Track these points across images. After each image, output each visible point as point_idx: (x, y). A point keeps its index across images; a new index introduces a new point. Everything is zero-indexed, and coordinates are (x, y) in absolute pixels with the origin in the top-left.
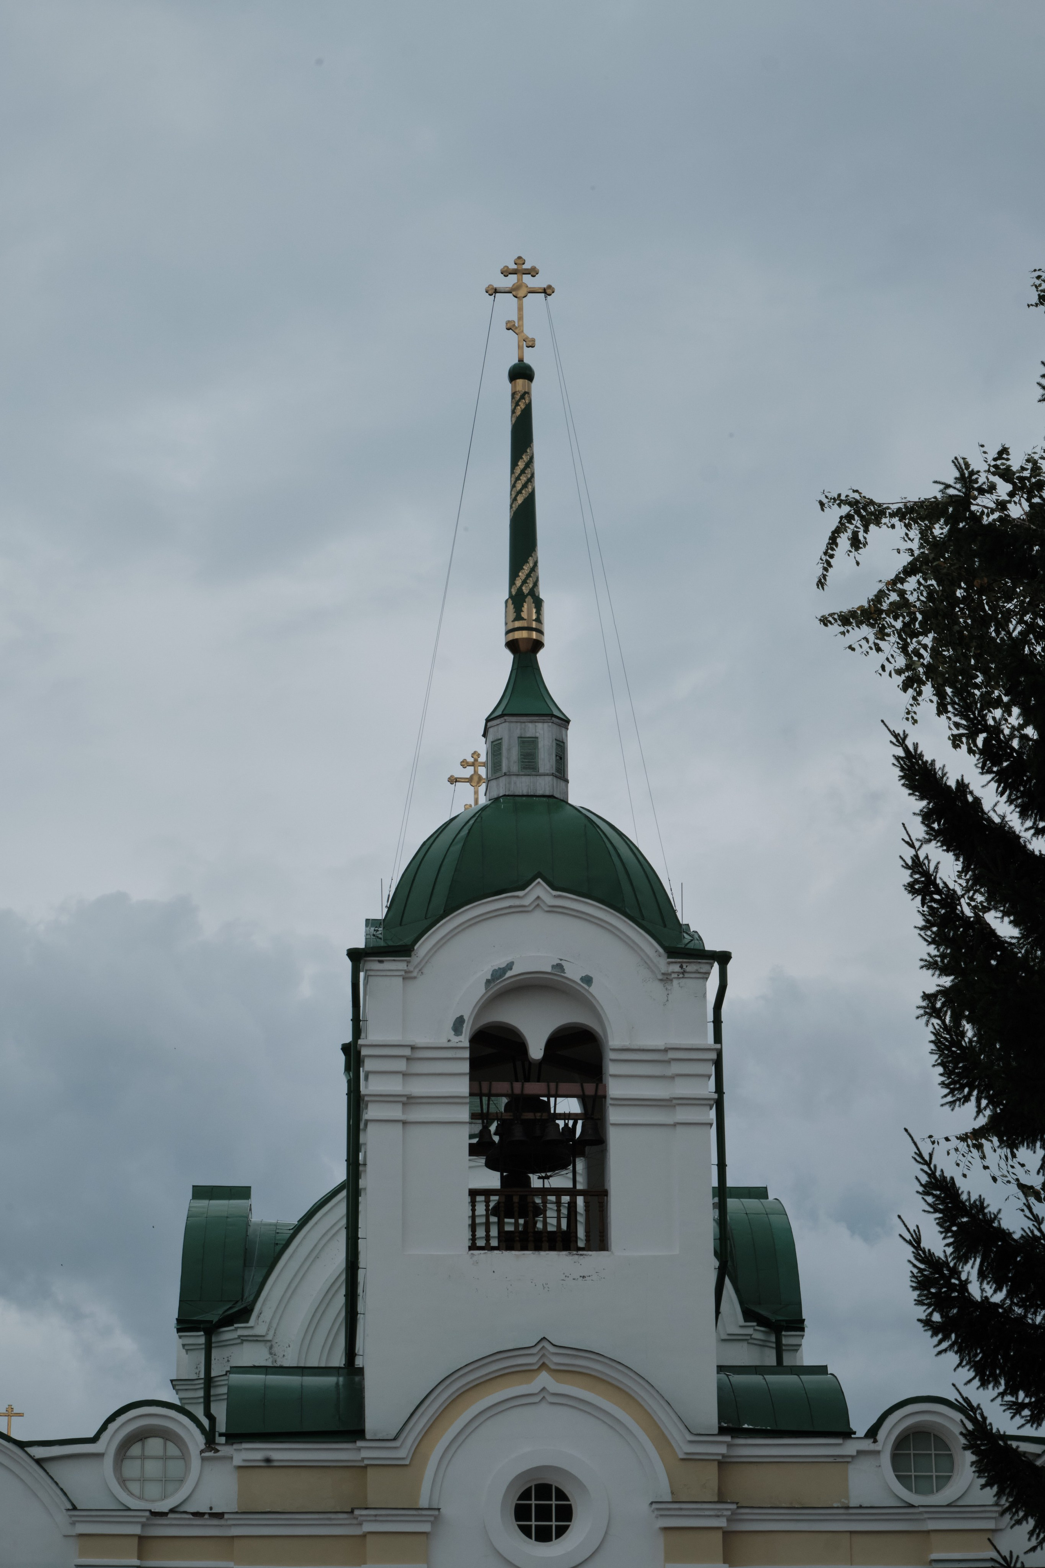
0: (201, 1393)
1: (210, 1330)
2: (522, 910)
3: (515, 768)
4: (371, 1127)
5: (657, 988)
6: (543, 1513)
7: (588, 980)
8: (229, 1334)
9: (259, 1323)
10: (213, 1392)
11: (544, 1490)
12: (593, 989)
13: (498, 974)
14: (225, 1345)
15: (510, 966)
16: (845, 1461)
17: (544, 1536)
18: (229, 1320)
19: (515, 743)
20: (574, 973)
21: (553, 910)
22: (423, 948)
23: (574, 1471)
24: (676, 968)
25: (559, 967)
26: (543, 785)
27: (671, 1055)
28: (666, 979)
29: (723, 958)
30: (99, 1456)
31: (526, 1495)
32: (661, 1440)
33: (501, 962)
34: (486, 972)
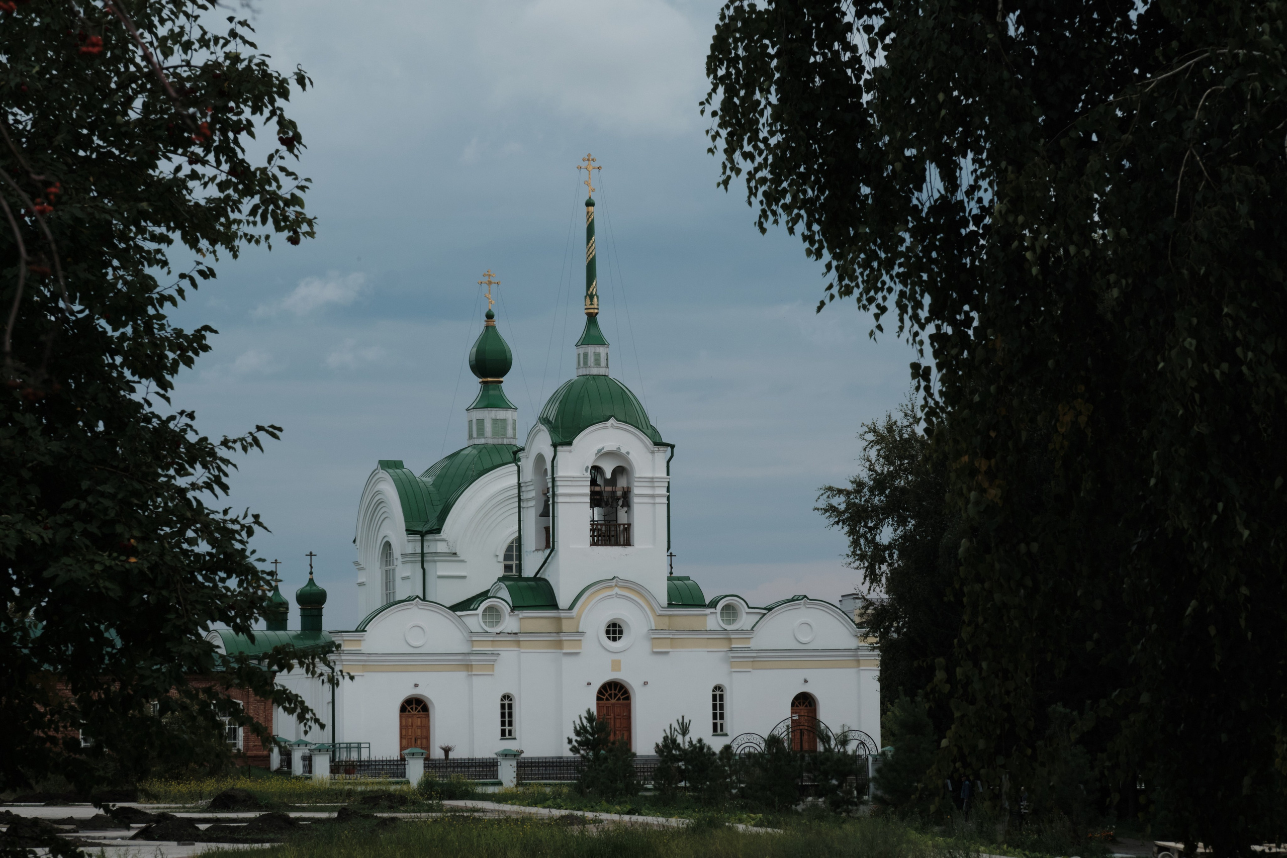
0: (420, 559)
1: (423, 535)
2: (607, 428)
3: (592, 365)
4: (559, 504)
5: (650, 456)
6: (614, 632)
7: (628, 453)
8: (429, 537)
9: (444, 533)
10: (425, 559)
11: (614, 625)
12: (630, 456)
13: (599, 451)
14: (428, 541)
15: (603, 448)
16: (706, 615)
17: (614, 639)
18: (431, 532)
19: (593, 354)
20: (623, 451)
21: (617, 428)
22: (575, 442)
23: (625, 619)
24: (657, 449)
25: (619, 448)
26: (602, 371)
27: (655, 480)
28: (653, 452)
29: (673, 447)
30: (477, 615)
31: (609, 627)
32: (652, 609)
33: (600, 447)
34: (595, 450)
